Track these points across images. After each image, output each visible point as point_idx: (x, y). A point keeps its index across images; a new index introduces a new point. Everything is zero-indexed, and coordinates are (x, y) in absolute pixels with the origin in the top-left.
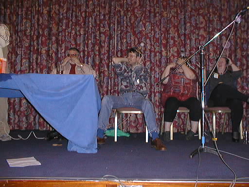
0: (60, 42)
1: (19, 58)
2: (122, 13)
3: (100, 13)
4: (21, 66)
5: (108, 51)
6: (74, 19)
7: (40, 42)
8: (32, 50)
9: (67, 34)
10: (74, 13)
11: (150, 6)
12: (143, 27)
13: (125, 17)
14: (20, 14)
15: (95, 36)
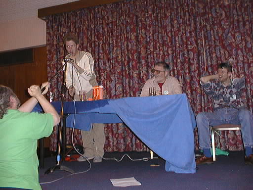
0: (150, 65)
1: (113, 83)
2: (208, 27)
3: (186, 31)
4: (116, 91)
5: (198, 68)
6: (160, 40)
7: (131, 66)
8: (124, 74)
9: (155, 55)
10: (160, 35)
11: (238, 15)
12: (232, 38)
13: (212, 31)
14: (111, 43)
15: (184, 54)
